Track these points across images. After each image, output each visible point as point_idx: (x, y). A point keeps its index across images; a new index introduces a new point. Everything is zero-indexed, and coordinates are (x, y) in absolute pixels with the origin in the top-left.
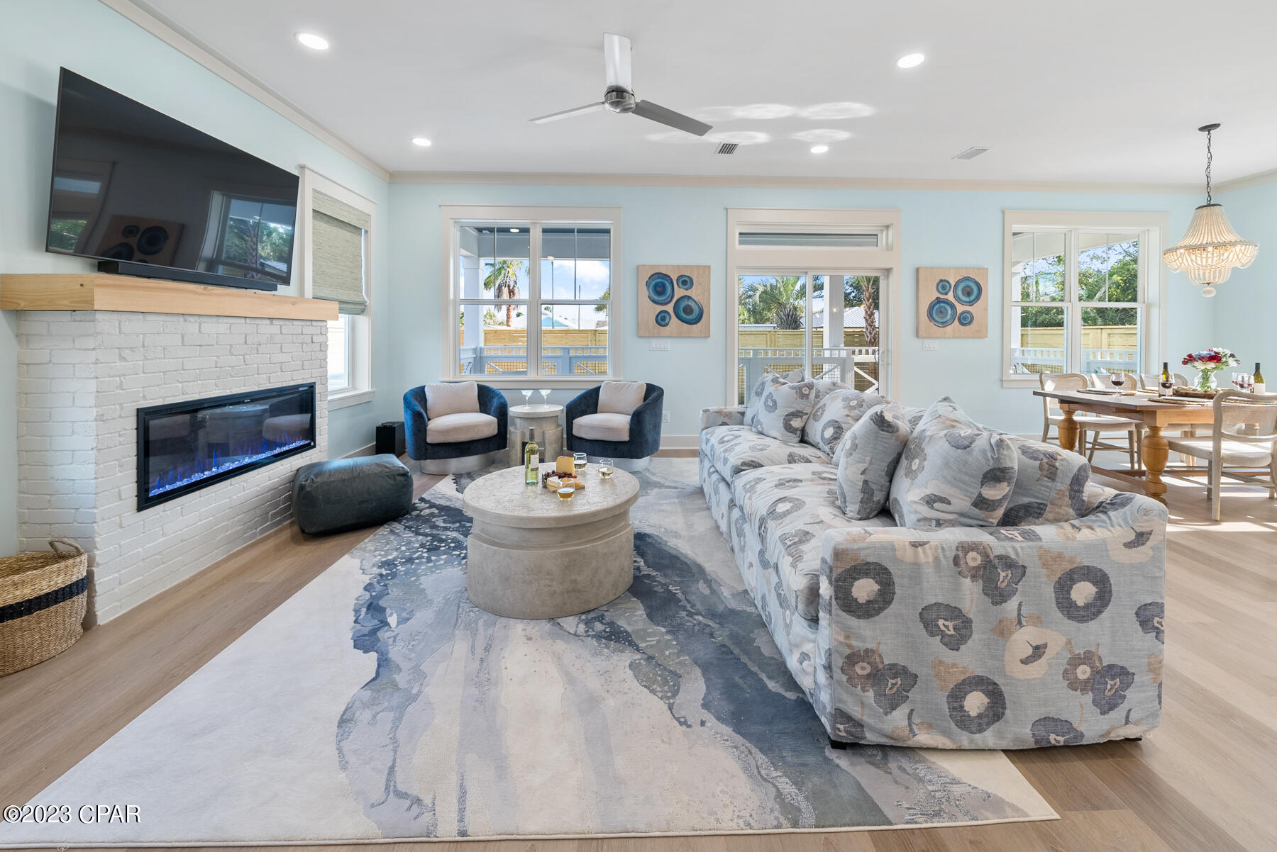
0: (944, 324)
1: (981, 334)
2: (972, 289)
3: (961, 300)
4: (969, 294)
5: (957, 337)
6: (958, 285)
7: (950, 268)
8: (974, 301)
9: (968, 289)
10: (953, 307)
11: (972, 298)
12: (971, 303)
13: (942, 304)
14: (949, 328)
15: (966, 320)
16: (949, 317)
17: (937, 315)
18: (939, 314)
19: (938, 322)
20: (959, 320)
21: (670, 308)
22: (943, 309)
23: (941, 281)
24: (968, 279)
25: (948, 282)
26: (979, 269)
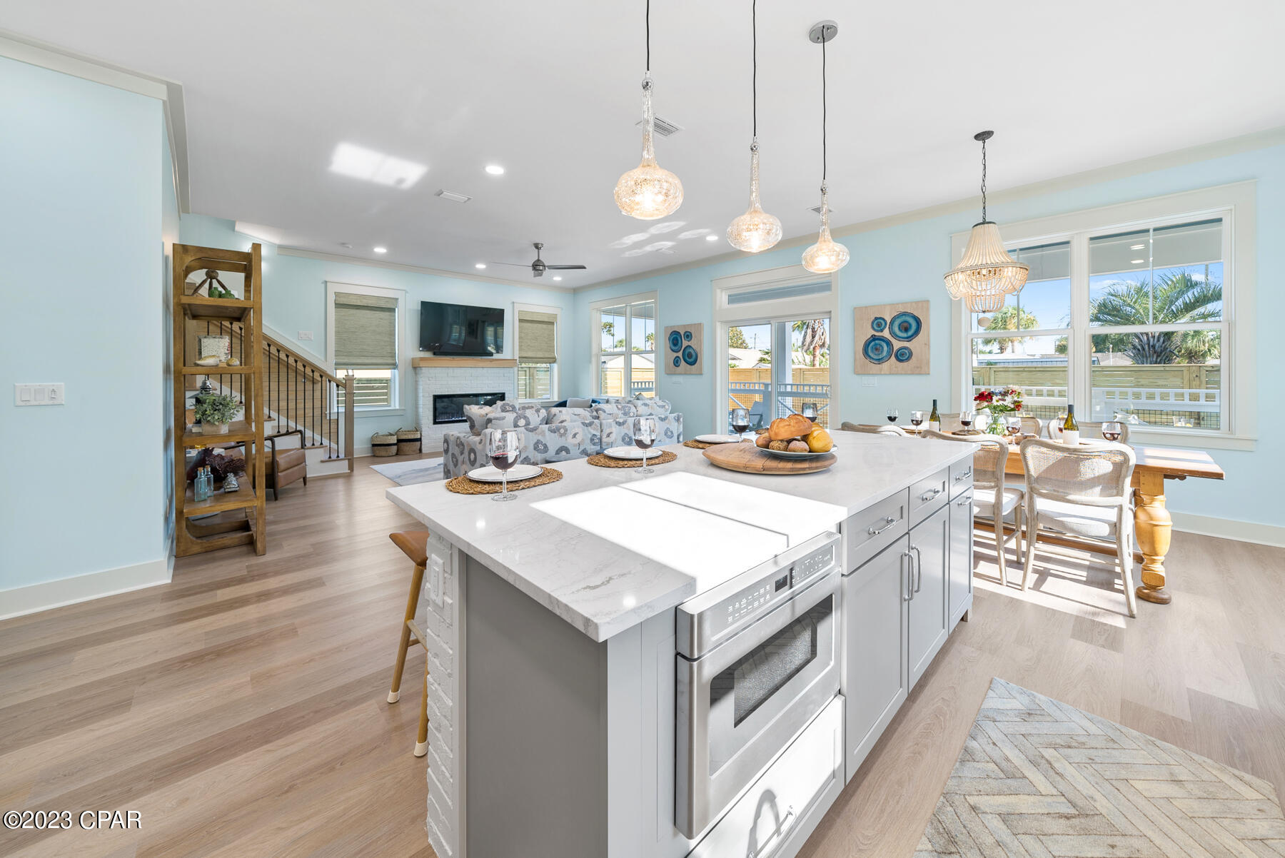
0: (880, 361)
1: (922, 370)
2: (910, 325)
3: (897, 336)
4: (906, 330)
5: (893, 374)
6: (894, 321)
7: (884, 305)
8: (912, 336)
9: (905, 324)
10: (889, 343)
11: (910, 333)
12: (909, 339)
13: (877, 342)
14: (885, 365)
15: (904, 356)
16: (885, 353)
17: (872, 352)
18: (874, 351)
19: (873, 359)
20: (896, 357)
21: (680, 354)
22: (878, 346)
23: (876, 318)
24: (905, 314)
25: (884, 319)
26: (917, 302)
